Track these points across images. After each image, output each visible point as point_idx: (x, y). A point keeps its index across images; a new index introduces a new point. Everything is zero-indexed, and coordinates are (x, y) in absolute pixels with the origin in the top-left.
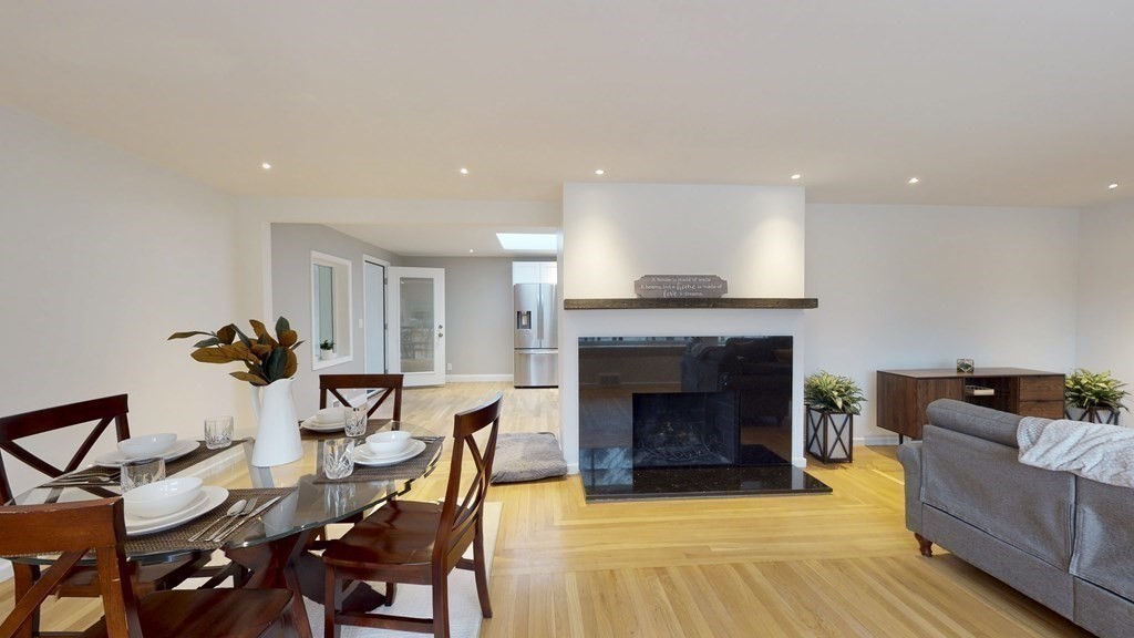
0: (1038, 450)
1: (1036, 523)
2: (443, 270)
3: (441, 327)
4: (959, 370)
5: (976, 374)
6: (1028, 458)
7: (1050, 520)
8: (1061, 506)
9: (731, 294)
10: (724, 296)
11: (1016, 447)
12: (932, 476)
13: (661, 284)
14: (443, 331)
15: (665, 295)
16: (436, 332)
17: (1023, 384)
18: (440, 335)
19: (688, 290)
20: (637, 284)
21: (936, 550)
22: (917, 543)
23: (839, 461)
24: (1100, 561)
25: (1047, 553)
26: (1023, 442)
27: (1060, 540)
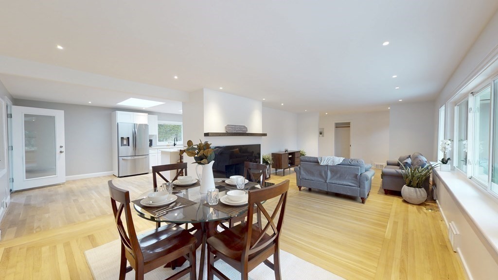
0: (322, 162)
1: (321, 175)
2: (63, 112)
3: (61, 147)
4: (285, 152)
5: (289, 152)
6: (321, 164)
7: (323, 174)
8: (325, 171)
9: (249, 132)
10: (247, 132)
11: (318, 163)
12: (302, 172)
13: (232, 128)
14: (63, 149)
15: (234, 132)
16: (58, 150)
17: (296, 153)
18: (61, 152)
19: (239, 130)
20: (226, 128)
21: (302, 188)
22: (298, 189)
23: (268, 178)
24: (330, 179)
25: (323, 181)
26: (319, 161)
27: (325, 177)
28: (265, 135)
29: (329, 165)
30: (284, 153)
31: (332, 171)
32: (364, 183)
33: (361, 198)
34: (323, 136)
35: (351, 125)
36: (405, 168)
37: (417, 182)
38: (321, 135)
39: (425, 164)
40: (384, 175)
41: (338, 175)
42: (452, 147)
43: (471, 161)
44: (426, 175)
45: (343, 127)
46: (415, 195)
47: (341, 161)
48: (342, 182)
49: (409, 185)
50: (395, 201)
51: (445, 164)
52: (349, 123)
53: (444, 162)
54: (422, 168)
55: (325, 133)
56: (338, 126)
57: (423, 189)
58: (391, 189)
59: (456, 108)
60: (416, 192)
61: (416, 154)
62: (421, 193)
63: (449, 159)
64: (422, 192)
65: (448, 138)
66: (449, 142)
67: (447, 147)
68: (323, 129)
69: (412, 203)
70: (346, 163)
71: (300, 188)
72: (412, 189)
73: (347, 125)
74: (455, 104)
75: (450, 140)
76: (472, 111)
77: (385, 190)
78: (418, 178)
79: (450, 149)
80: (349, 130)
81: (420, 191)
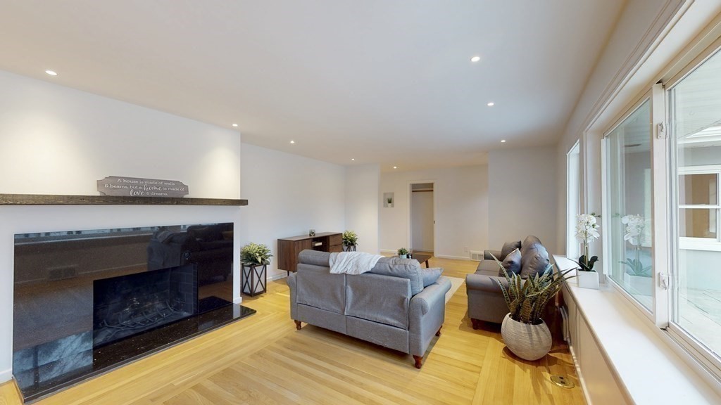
0: (335, 266)
1: (335, 297)
4: (310, 235)
5: (316, 236)
7: (339, 294)
8: (342, 287)
9: (192, 194)
10: (186, 196)
11: (329, 267)
12: (301, 289)
13: (127, 185)
15: (131, 194)
17: (331, 239)
19: (154, 191)
20: (100, 183)
21: (303, 325)
22: (295, 325)
23: (259, 293)
24: (353, 306)
25: (339, 310)
26: (331, 264)
27: (342, 302)
28: (243, 202)
29: (348, 273)
30: (309, 237)
31: (355, 289)
32: (417, 319)
33: (414, 356)
34: (393, 206)
35: (435, 189)
36: (507, 275)
37: (531, 310)
38: (390, 204)
39: (546, 266)
40: (471, 288)
41: (367, 298)
42: (600, 231)
43: (665, 276)
44: (549, 293)
45: (422, 190)
46: (528, 341)
47: (372, 265)
48: (375, 316)
49: (516, 317)
50: (490, 347)
51: (588, 270)
52: (431, 185)
53: (586, 264)
54: (540, 276)
55: (395, 201)
56: (416, 189)
57: (544, 325)
58: (484, 319)
59: (604, 143)
60: (530, 335)
61: (530, 240)
62: (540, 336)
63: (594, 259)
64: (542, 335)
65: (590, 211)
66: (594, 220)
67: (591, 230)
68: (393, 193)
69: (523, 357)
70: (383, 268)
71: (298, 324)
72: (521, 324)
73: (428, 188)
74: (603, 132)
75: (593, 215)
76: (663, 134)
77: (473, 320)
78: (534, 300)
79: (596, 235)
80: (432, 197)
81: (538, 333)
